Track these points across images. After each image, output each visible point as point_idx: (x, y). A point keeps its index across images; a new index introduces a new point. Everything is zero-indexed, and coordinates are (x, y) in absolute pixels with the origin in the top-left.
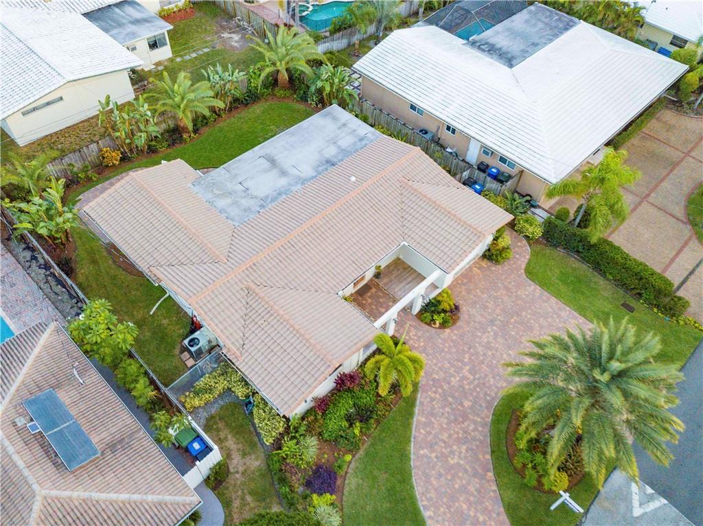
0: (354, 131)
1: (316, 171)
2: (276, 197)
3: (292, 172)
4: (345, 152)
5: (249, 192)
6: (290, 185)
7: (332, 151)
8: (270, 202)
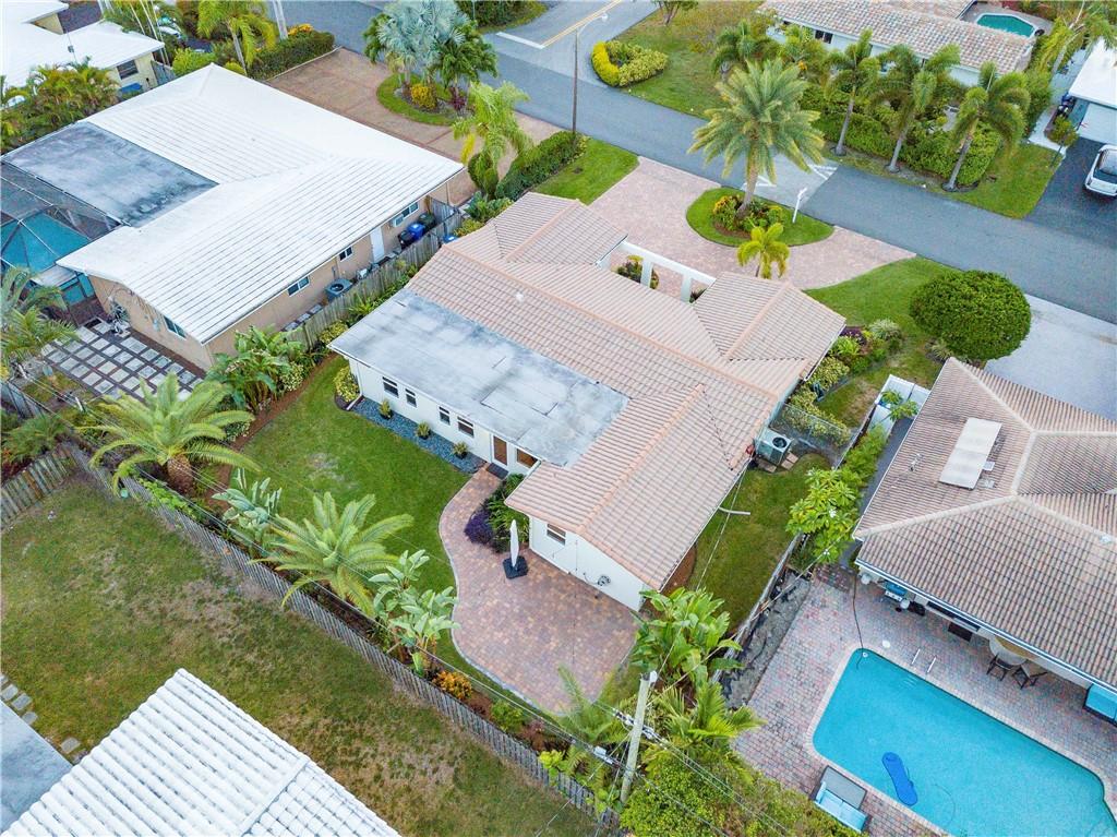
0: (397, 317)
1: (497, 343)
2: (564, 373)
3: (506, 366)
4: (449, 321)
5: (560, 401)
6: (534, 364)
7: (450, 334)
8: (574, 377)
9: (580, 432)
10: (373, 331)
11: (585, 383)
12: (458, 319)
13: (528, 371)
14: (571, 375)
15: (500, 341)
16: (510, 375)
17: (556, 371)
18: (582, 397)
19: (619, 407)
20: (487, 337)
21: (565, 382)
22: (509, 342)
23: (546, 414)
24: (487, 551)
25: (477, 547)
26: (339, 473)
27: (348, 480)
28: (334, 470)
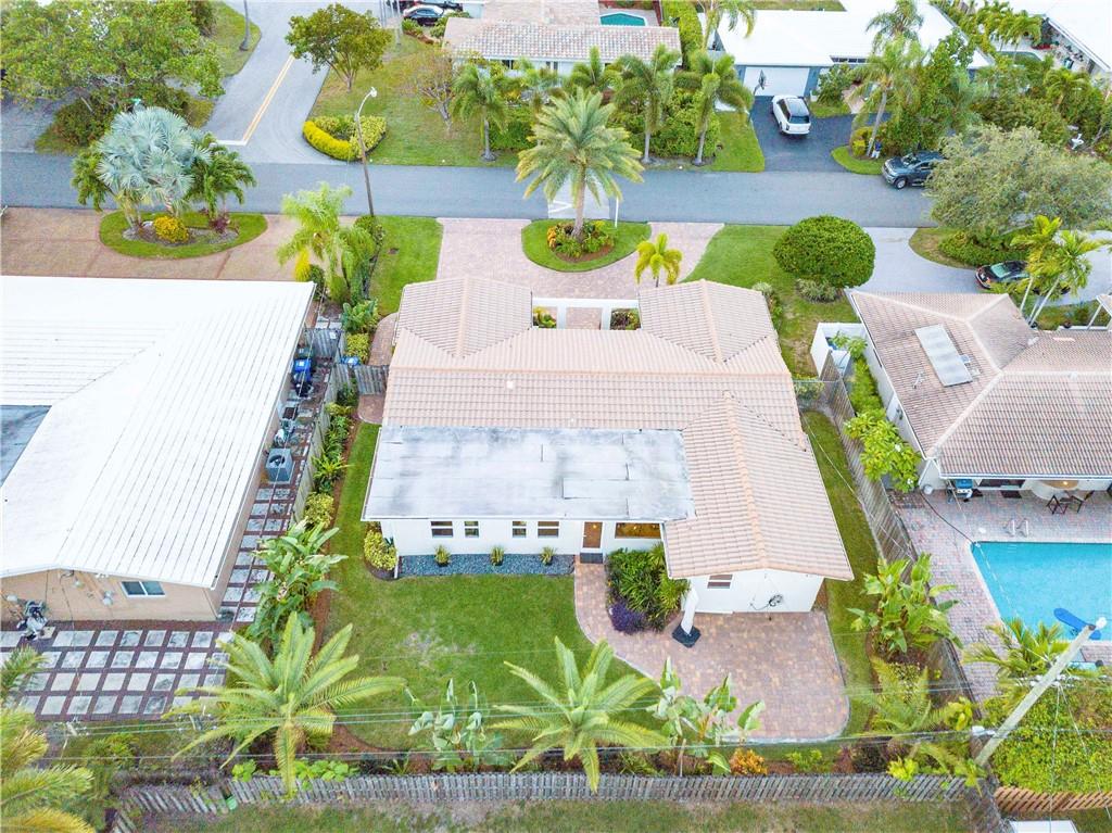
0: (403, 457)
1: (523, 437)
2: (605, 435)
3: (550, 453)
4: (460, 437)
5: (627, 461)
6: (571, 439)
7: (471, 450)
8: (617, 434)
9: (670, 480)
10: (397, 482)
11: (631, 436)
12: (465, 433)
13: (574, 449)
14: (613, 434)
15: (524, 433)
16: (563, 459)
17: (597, 437)
18: (641, 449)
19: (677, 442)
20: (508, 436)
21: (614, 443)
22: (531, 431)
23: (627, 479)
24: (649, 635)
25: (638, 636)
26: (447, 643)
27: (463, 646)
28: (440, 644)
